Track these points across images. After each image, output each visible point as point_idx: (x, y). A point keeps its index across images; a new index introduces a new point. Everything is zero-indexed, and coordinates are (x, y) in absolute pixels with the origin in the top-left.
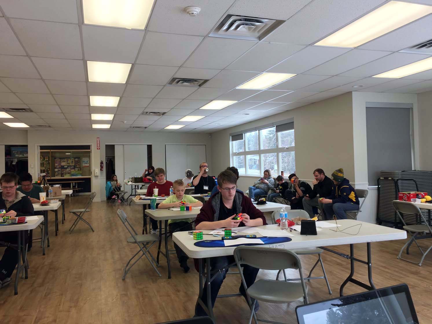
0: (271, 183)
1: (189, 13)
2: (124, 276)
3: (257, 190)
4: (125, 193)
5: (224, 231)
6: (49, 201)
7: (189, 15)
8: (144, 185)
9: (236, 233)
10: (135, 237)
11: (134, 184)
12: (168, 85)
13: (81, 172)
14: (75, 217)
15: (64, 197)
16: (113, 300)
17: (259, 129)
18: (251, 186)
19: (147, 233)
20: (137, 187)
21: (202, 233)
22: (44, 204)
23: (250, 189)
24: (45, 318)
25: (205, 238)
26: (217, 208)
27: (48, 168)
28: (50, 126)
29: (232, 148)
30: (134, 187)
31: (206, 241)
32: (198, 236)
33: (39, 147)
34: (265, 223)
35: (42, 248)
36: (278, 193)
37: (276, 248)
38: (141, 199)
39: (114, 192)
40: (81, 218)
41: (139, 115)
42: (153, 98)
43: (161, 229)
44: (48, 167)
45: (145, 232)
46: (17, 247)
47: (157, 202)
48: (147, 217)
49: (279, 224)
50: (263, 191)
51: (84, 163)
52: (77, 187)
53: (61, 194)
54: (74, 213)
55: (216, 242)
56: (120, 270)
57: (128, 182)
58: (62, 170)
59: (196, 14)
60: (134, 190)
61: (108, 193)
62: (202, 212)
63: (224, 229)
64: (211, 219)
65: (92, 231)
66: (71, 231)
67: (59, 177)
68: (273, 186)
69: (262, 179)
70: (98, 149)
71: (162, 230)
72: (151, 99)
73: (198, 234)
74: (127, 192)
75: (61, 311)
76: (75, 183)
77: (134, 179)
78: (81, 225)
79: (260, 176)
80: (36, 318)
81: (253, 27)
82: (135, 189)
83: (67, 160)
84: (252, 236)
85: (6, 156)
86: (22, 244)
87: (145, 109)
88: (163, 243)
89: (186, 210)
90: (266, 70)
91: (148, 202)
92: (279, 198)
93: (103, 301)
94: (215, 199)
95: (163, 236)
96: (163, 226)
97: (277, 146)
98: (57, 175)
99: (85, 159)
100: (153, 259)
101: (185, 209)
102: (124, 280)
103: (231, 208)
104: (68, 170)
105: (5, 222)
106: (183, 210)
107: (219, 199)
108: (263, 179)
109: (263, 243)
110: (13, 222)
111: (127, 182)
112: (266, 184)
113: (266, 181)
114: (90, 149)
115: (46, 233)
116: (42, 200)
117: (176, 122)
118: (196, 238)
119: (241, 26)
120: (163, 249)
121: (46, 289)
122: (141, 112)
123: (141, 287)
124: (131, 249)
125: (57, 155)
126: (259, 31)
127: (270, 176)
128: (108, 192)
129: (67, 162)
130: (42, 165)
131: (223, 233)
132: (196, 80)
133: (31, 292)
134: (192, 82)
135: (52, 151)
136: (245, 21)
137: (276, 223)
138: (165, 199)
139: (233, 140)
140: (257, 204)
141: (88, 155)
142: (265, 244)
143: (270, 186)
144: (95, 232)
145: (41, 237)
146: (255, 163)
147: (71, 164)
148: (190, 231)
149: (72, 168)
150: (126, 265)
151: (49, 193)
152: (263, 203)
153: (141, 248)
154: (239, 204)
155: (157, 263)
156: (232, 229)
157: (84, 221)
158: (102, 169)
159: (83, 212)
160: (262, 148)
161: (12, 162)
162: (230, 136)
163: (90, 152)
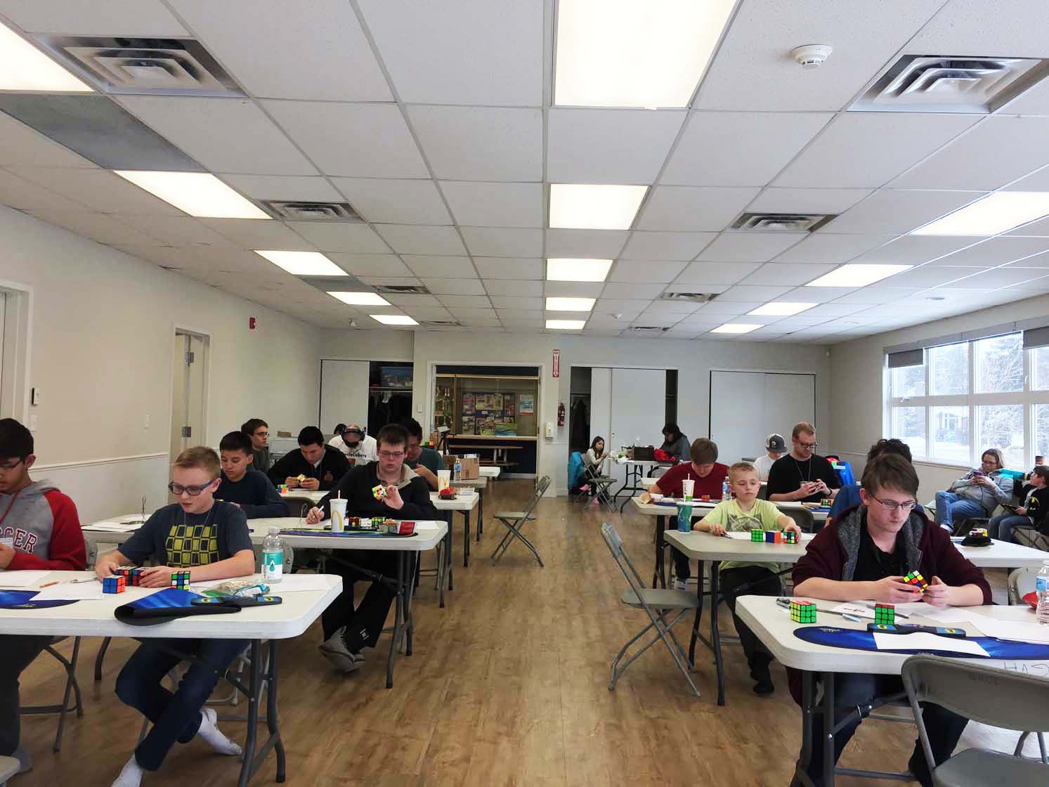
0: (1004, 486)
1: (802, 62)
2: (614, 682)
3: (961, 504)
4: (611, 483)
5: (874, 608)
6: (455, 489)
7: (801, 66)
8: (657, 468)
9: (907, 618)
10: (640, 590)
11: (633, 461)
12: (728, 230)
13: (516, 428)
14: (504, 529)
15: (483, 483)
16: (590, 734)
17: (971, 337)
18: (943, 491)
19: (664, 586)
20: (638, 471)
21: (813, 607)
22: (446, 495)
23: (940, 499)
24: (447, 748)
25: (822, 621)
26: (852, 547)
27: (449, 414)
28: (458, 324)
29: (891, 385)
30: (631, 470)
31: (825, 630)
32: (803, 613)
33: (435, 368)
34: (988, 601)
35: (439, 592)
36: (1022, 515)
37: (1025, 672)
38: (652, 501)
39: (586, 477)
40: (517, 534)
41: (653, 301)
42: (690, 262)
43: (701, 578)
44: (449, 411)
45: (659, 582)
46: (396, 585)
47: (696, 512)
48: (667, 545)
49: (1031, 607)
50: (979, 508)
51: (523, 406)
52: (505, 459)
53: (478, 477)
54: (503, 520)
55: (852, 634)
56: (604, 664)
57: (620, 457)
58: (478, 419)
59: (819, 62)
60: (631, 478)
61: (572, 479)
62: (812, 554)
63: (873, 604)
64: (836, 574)
65: (538, 564)
66: (495, 561)
67: (470, 436)
68: (1008, 496)
69: (976, 474)
70: (554, 376)
71: (705, 581)
72: (687, 263)
73: (803, 608)
74: (616, 481)
75: (480, 740)
76: (503, 451)
77: (632, 450)
78: (516, 548)
79: (970, 466)
80: (430, 745)
81: (974, 79)
82: (635, 473)
83: (488, 397)
84: (954, 632)
85: (371, 385)
86: (404, 580)
87: (667, 287)
88: (706, 616)
89: (767, 541)
90: (1003, 187)
91: (673, 511)
92: (1027, 531)
93: (568, 733)
94: (847, 525)
95: (707, 599)
96: (707, 573)
97: (1026, 387)
98: (465, 430)
99: (526, 399)
100: (681, 651)
101: (764, 539)
102: (612, 690)
103: (892, 550)
104: (488, 420)
105: (376, 530)
106: (757, 540)
107: (858, 525)
108: (980, 474)
109: (986, 654)
110: (390, 531)
111: (617, 456)
112: (990, 488)
113: (988, 479)
114: (537, 376)
115: (448, 561)
116: (442, 487)
117: (742, 318)
118: (799, 618)
119: (940, 81)
120: (705, 631)
121: (448, 683)
122: (659, 293)
123: (653, 715)
124: (627, 618)
125: (469, 386)
126: (988, 91)
127: (1002, 467)
128: (572, 475)
129: (488, 402)
130: (438, 405)
131: (871, 614)
132: (801, 217)
133: (420, 685)
134: (793, 222)
135: (458, 376)
136: (951, 67)
137: (1020, 602)
138: (713, 508)
139: (891, 365)
140: (963, 543)
141: (534, 388)
142: (992, 657)
143: (1000, 495)
144: (545, 567)
145: (437, 568)
146: (952, 427)
147: (495, 408)
148: (780, 598)
149: (497, 416)
150: (616, 655)
151: (455, 471)
152: (981, 542)
153: (652, 620)
154: (913, 543)
155: (688, 660)
156: (897, 606)
157: (523, 539)
158: (562, 423)
159: (521, 519)
160: (978, 390)
161: (381, 398)
162: (884, 354)
163: (537, 382)
